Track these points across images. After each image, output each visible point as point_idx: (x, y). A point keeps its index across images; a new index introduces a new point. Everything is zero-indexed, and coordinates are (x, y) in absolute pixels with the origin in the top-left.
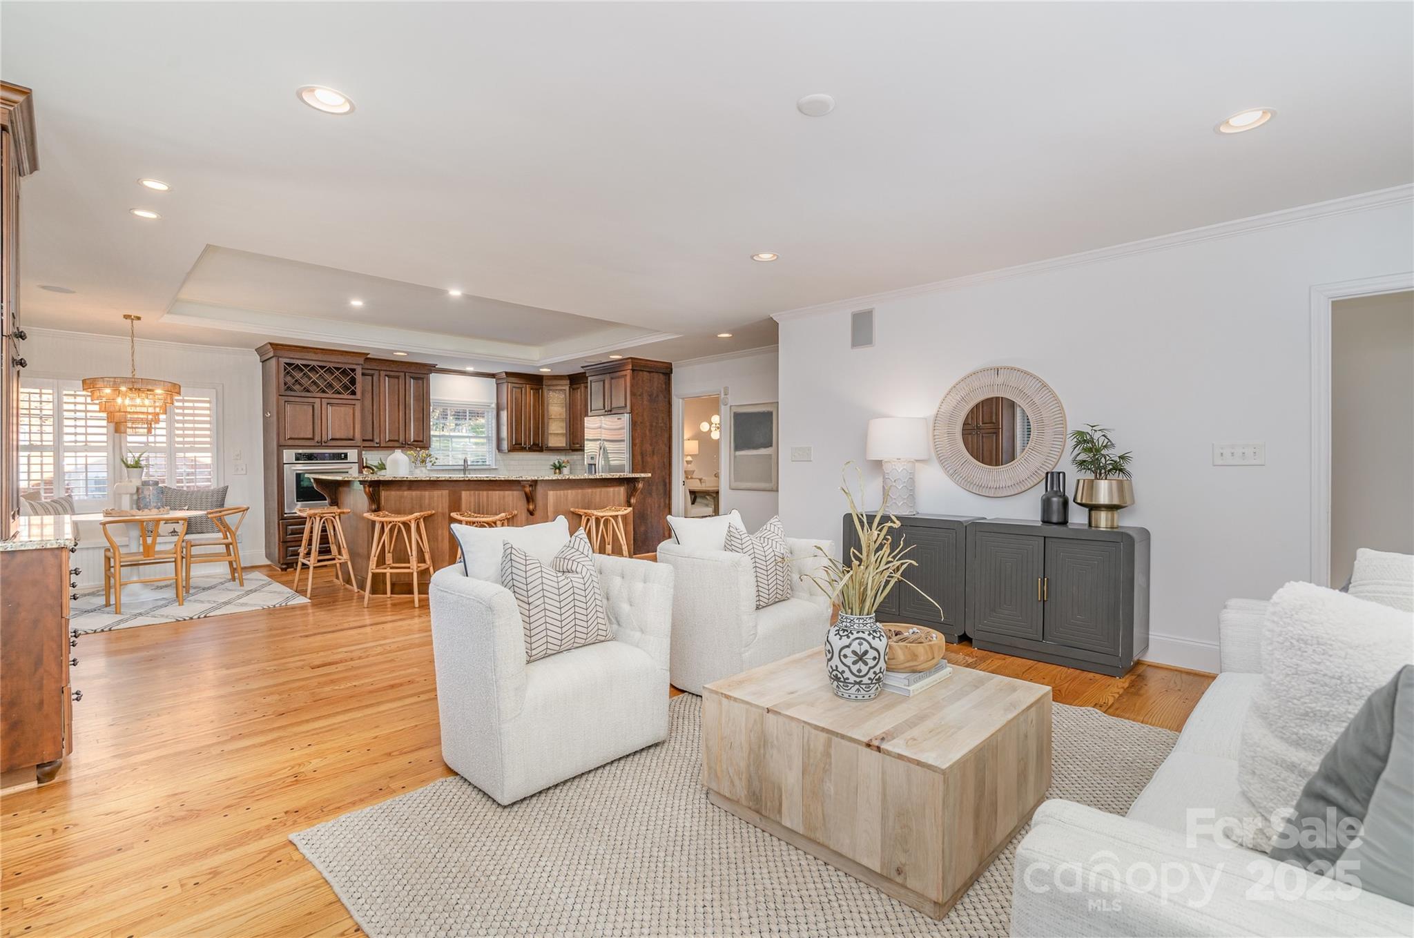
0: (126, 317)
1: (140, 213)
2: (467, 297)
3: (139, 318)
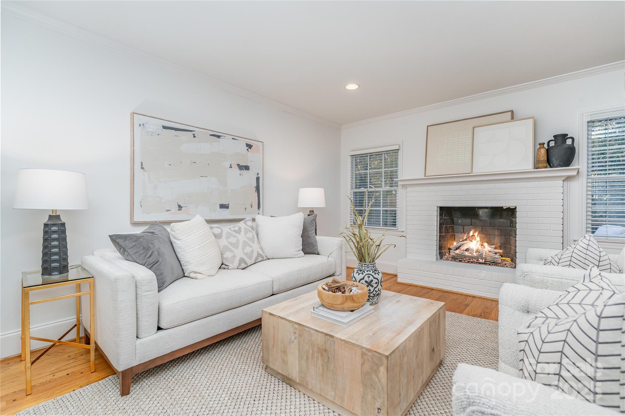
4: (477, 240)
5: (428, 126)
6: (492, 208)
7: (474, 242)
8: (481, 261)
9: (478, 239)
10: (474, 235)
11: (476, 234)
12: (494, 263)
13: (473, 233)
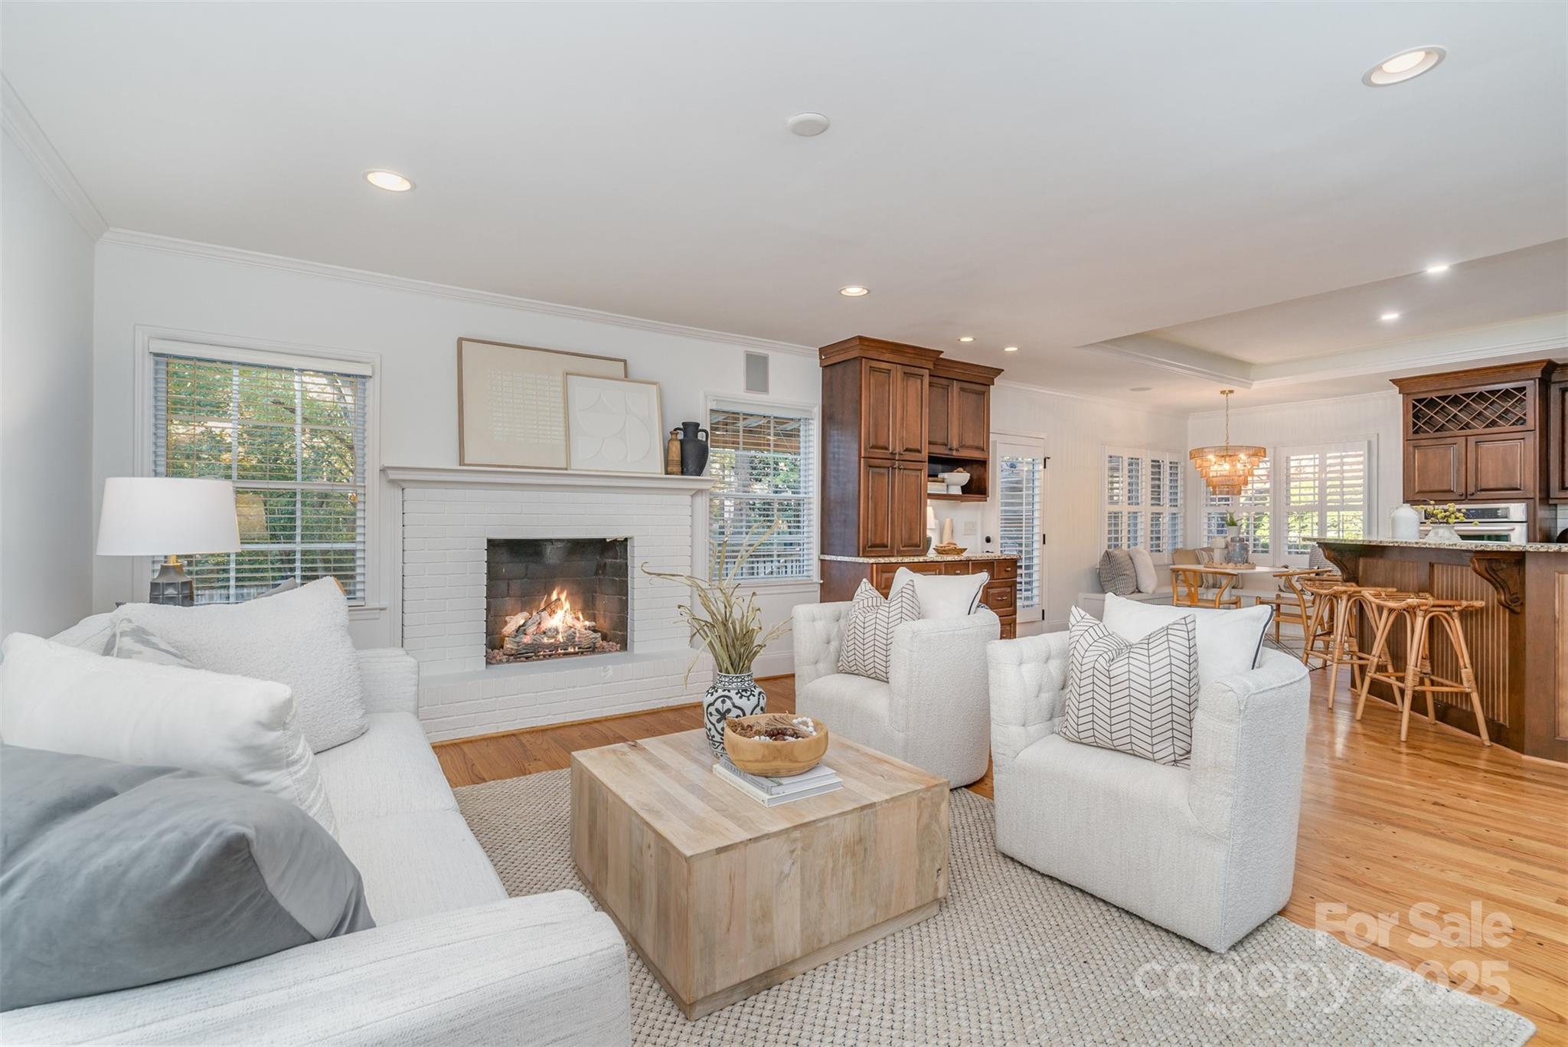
0: (1223, 392)
1: (1007, 349)
2: (1462, 267)
3: (1231, 392)
4: (565, 609)
5: (460, 340)
6: (569, 541)
7: (560, 613)
8: (571, 650)
9: (567, 606)
10: (559, 599)
11: (563, 597)
12: (592, 649)
13: (558, 594)
